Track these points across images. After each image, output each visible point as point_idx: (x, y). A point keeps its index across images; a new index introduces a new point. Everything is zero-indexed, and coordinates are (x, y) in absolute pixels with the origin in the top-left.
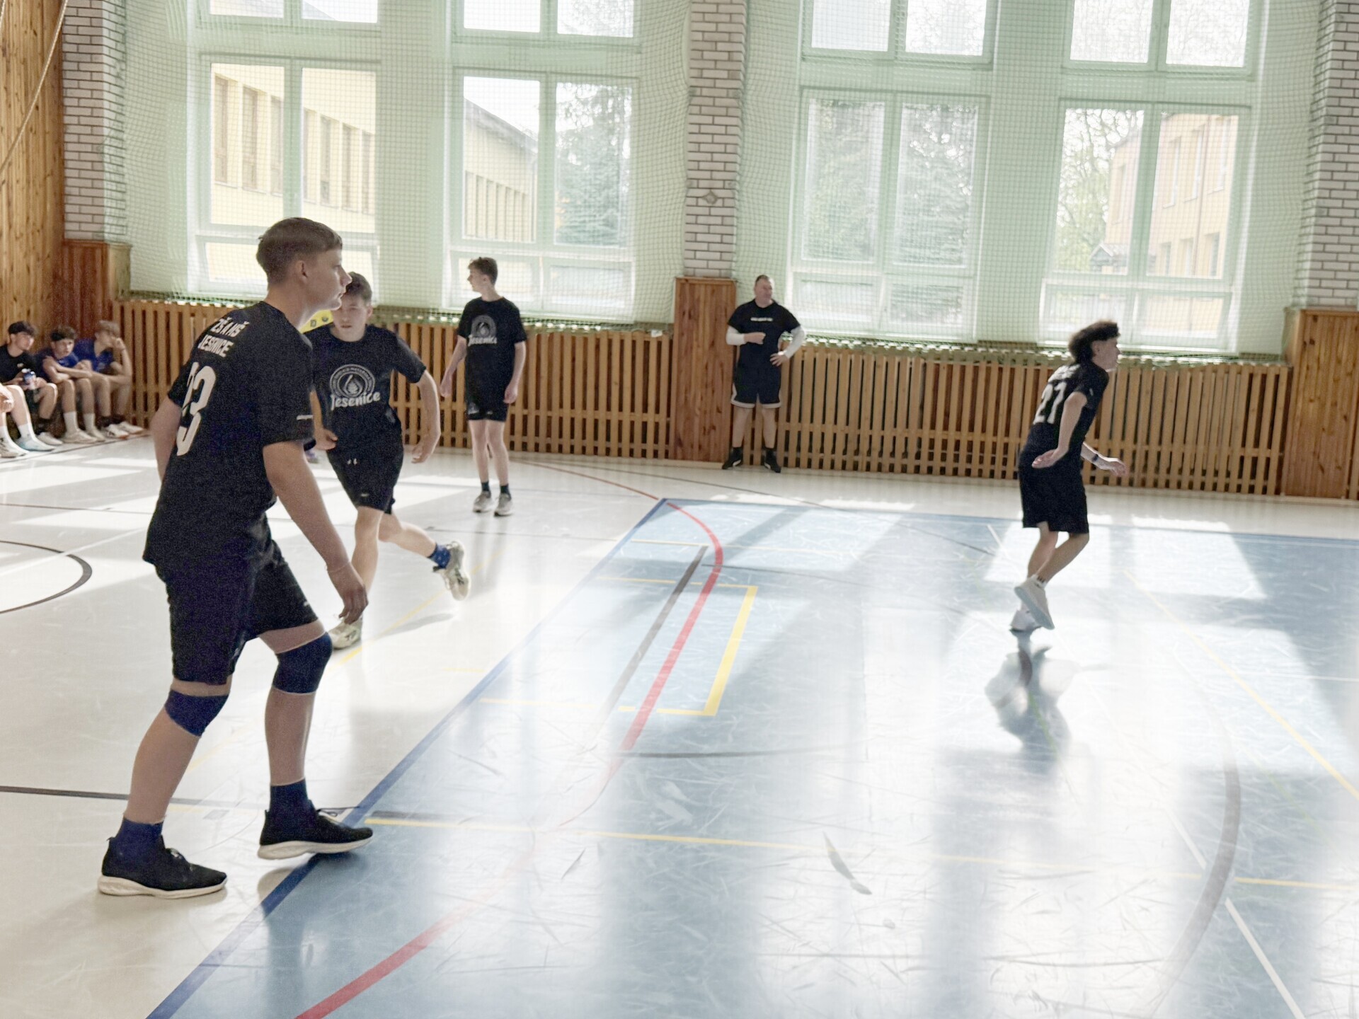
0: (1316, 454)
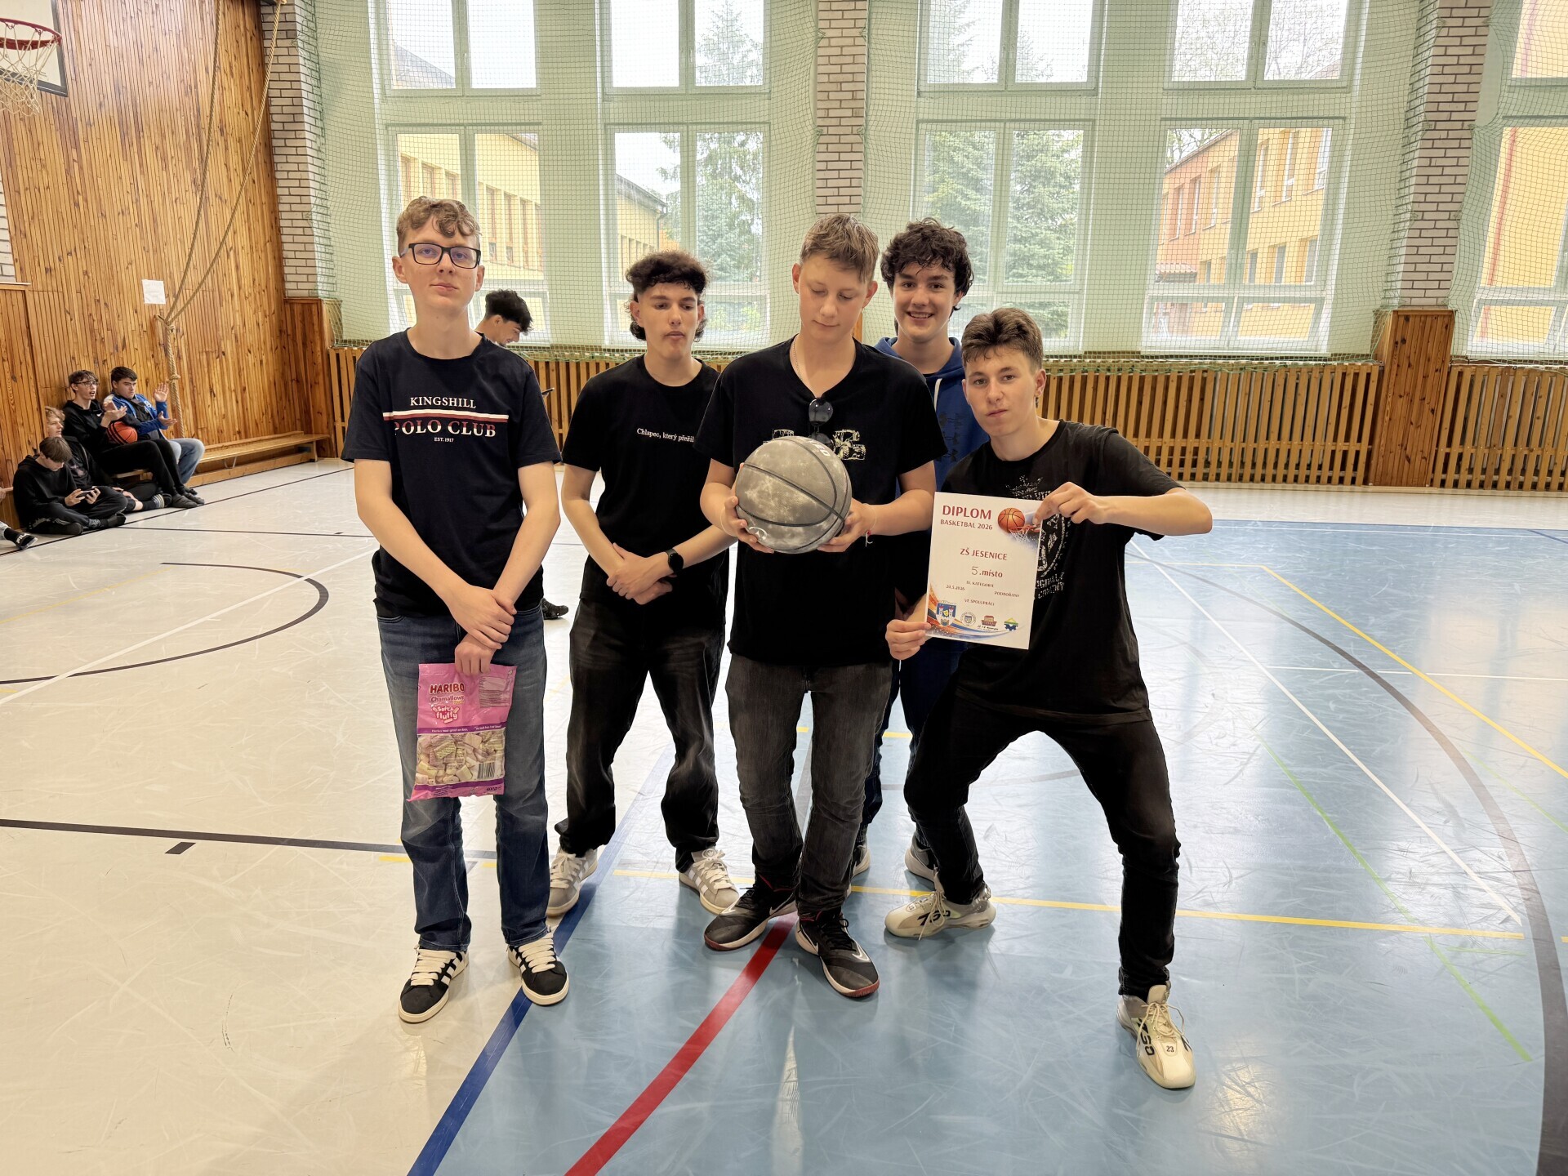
0: (1403, 447)
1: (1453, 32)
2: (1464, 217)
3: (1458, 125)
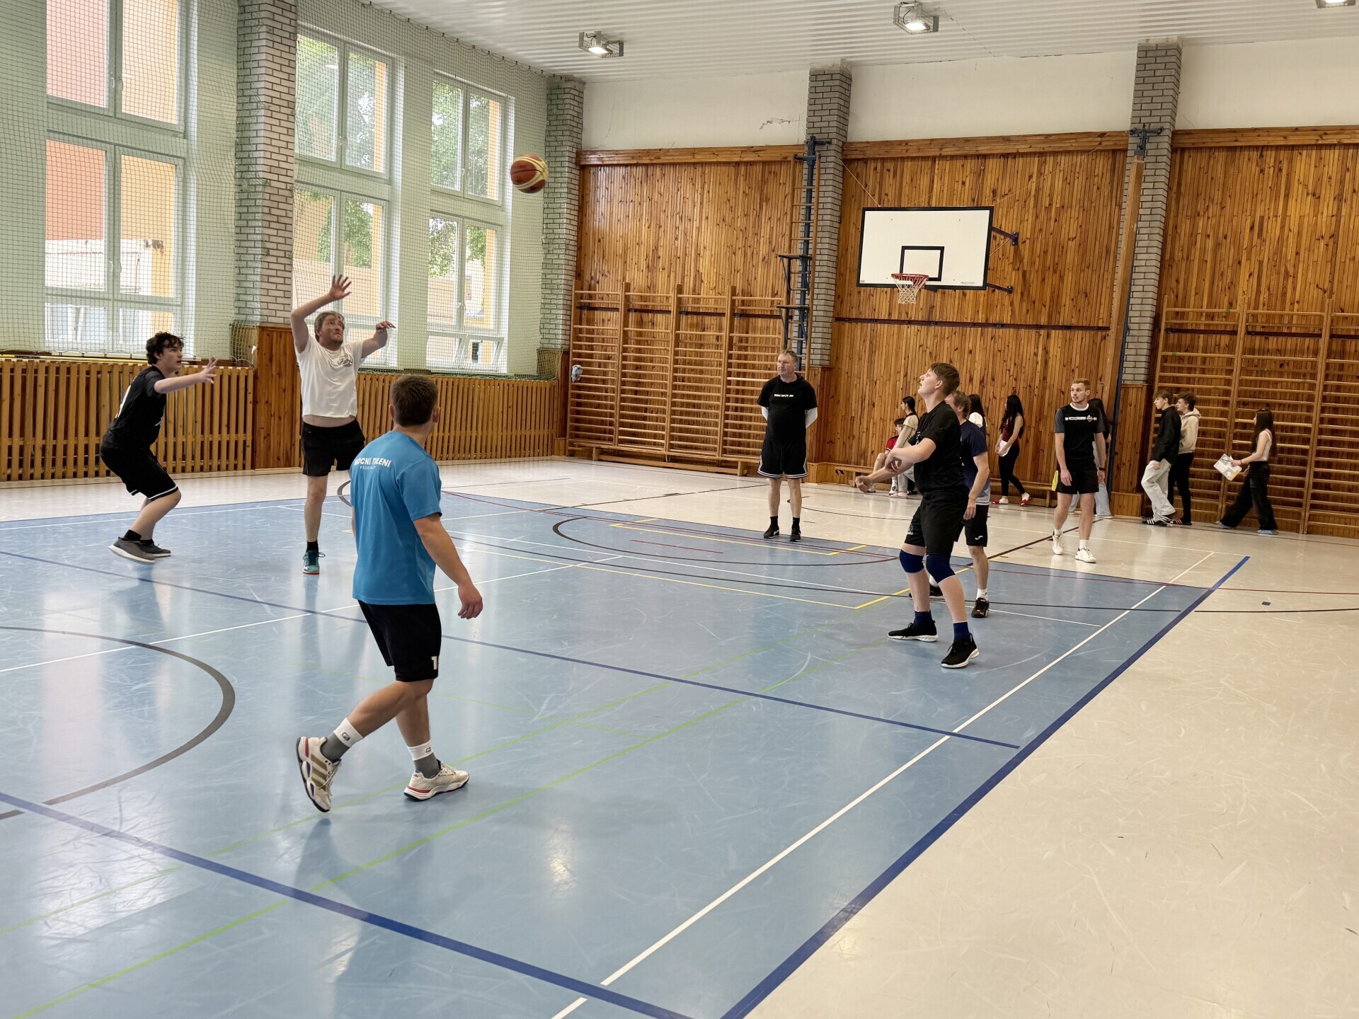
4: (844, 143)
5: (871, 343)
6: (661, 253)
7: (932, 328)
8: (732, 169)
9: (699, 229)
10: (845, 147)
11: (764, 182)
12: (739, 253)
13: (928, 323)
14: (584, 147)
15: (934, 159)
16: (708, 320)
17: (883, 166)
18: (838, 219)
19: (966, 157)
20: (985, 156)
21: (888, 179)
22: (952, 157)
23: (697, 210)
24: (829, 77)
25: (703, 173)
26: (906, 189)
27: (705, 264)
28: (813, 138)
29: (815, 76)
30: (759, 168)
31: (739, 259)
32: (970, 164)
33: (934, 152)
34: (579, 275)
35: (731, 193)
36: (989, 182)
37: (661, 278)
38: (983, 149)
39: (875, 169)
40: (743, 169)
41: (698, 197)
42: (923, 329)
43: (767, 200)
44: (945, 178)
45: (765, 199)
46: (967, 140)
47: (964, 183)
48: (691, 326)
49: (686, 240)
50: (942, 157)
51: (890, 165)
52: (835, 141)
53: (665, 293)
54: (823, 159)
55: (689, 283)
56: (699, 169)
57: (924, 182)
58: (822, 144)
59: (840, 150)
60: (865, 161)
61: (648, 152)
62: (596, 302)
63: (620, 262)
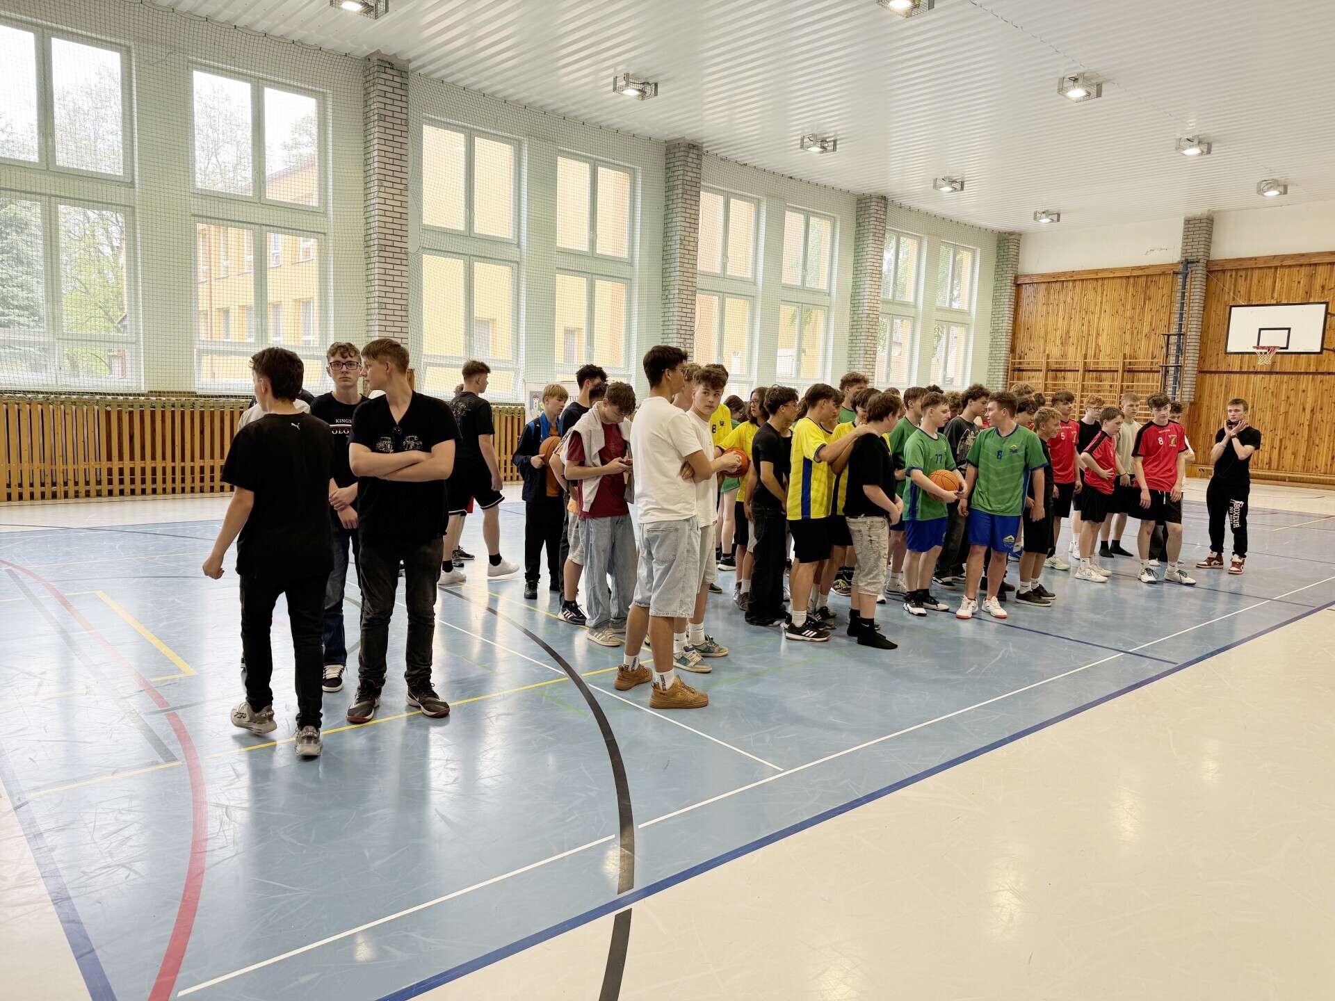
1: (388, 190)
2: (410, 309)
3: (398, 250)
4: (1208, 261)
5: (1226, 386)
6: (1071, 335)
7: (1274, 376)
8: (1124, 281)
9: (1099, 318)
10: (1209, 263)
11: (1147, 287)
12: (1128, 333)
13: (1271, 373)
14: (1019, 273)
15: (1276, 268)
16: (1104, 375)
17: (1237, 274)
18: (1202, 309)
19: (1301, 265)
20: (1315, 265)
21: (1241, 282)
22: (1290, 266)
23: (1098, 308)
24: (1199, 221)
25: (1103, 285)
26: (1254, 287)
27: (1103, 340)
28: (1186, 260)
29: (1188, 221)
30: (1144, 279)
31: (1128, 337)
32: (1304, 270)
33: (1277, 263)
34: (1013, 350)
35: (1123, 294)
36: (1319, 281)
37: (1071, 350)
38: (1314, 260)
39: (1231, 276)
40: (1132, 280)
41: (1099, 299)
42: (1267, 377)
43: (1150, 299)
44: (1283, 280)
45: (1147, 298)
46: (1302, 255)
47: (1299, 282)
48: (1092, 379)
49: (1089, 326)
50: (1282, 266)
51: (1243, 273)
52: (1202, 261)
53: (1074, 357)
54: (1194, 272)
55: (1091, 352)
56: (1100, 282)
57: (1269, 282)
58: (1193, 262)
59: (1205, 265)
60: (1224, 271)
61: (1065, 273)
62: (1024, 366)
63: (1042, 341)
